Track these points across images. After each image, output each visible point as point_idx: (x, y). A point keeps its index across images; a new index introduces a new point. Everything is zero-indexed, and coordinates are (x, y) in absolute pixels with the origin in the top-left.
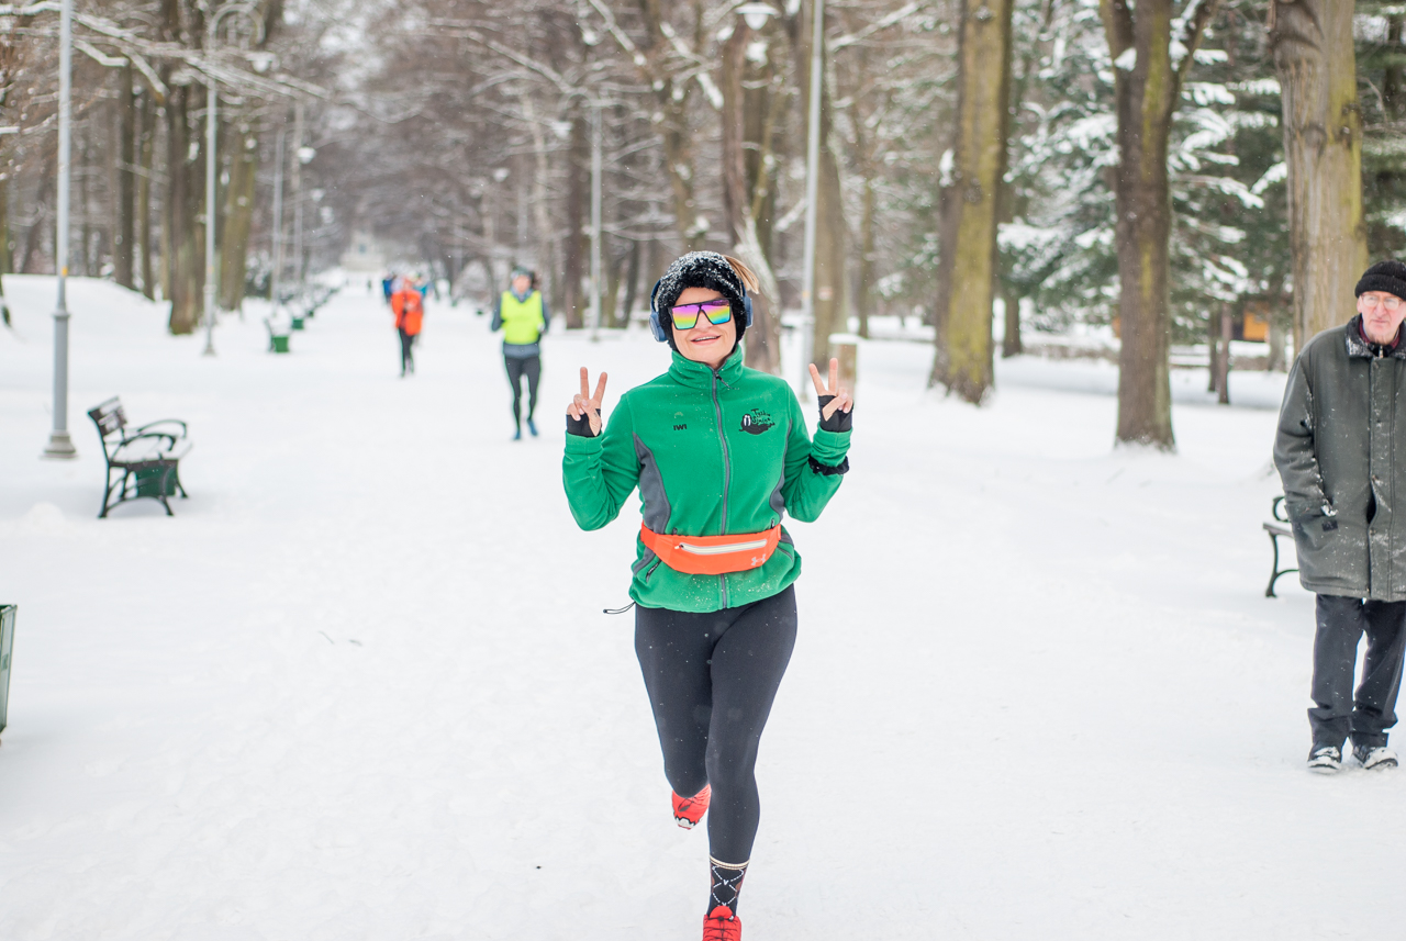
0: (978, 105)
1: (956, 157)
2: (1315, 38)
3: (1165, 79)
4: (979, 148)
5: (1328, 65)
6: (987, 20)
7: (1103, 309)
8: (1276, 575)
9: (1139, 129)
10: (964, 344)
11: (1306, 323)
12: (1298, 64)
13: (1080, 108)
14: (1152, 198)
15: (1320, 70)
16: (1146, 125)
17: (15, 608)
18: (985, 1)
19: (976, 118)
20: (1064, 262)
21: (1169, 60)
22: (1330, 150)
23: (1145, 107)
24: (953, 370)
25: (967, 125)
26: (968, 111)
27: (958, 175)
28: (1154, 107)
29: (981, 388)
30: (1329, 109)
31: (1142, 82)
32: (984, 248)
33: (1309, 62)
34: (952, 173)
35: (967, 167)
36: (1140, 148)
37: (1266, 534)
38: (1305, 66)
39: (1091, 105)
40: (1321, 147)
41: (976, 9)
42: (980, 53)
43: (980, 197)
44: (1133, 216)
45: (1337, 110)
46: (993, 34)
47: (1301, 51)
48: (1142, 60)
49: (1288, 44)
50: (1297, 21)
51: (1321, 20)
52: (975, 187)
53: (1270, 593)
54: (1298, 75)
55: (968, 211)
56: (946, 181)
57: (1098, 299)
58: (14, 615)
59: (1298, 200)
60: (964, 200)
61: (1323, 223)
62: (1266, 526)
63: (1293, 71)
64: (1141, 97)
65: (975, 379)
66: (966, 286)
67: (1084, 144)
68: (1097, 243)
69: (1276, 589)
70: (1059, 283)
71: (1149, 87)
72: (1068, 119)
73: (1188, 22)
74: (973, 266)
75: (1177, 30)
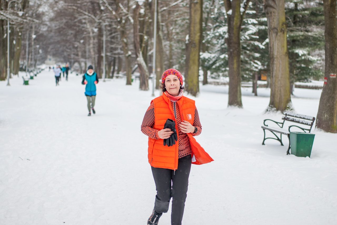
0: (195, 24)
1: (189, 36)
2: (275, 6)
3: (239, 17)
4: (195, 34)
5: (278, 13)
6: (197, 3)
7: (227, 73)
8: (265, 139)
9: (233, 29)
10: (192, 82)
11: (274, 76)
12: (271, 13)
13: (221, 25)
14: (236, 46)
15: (276, 14)
16: (235, 28)
19: (194, 27)
20: (217, 62)
21: (240, 12)
22: (279, 34)
23: (234, 24)
24: (189, 88)
25: (192, 28)
26: (192, 25)
27: (190, 41)
28: (236, 24)
29: (196, 92)
30: (279, 24)
31: (233, 17)
32: (197, 58)
33: (274, 12)
34: (189, 40)
35: (192, 39)
36: (233, 34)
37: (262, 129)
38: (273, 14)
39: (223, 24)
40: (277, 33)
42: (195, 11)
43: (195, 46)
44: (231, 50)
45: (281, 24)
46: (198, 6)
47: (272, 10)
48: (233, 12)
49: (268, 8)
50: (271, 2)
51: (277, 2)
52: (194, 44)
53: (263, 144)
54: (271, 16)
55: (192, 49)
56: (187, 42)
57: (225, 71)
59: (271, 46)
60: (192, 47)
61: (277, 52)
62: (262, 127)
63: (270, 15)
64: (233, 21)
65: (195, 90)
66: (192, 67)
67: (222, 33)
68: (225, 57)
69: (265, 143)
70: (216, 67)
71: (235, 19)
72: (218, 27)
73: (245, 3)
74: (194, 63)
75: (242, 5)
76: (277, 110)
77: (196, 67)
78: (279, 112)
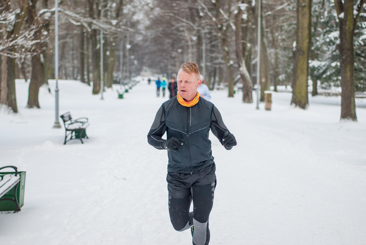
0: (303, 29)
1: (297, 43)
3: (352, 20)
4: (303, 40)
6: (305, 6)
7: (339, 83)
9: (345, 34)
10: (300, 93)
13: (331, 29)
14: (349, 53)
16: (347, 33)
17: (25, 172)
18: (304, 2)
19: (302, 33)
20: (328, 70)
21: (353, 15)
23: (347, 28)
24: (297, 100)
25: (300, 34)
26: (300, 31)
27: (298, 48)
28: (349, 28)
29: (305, 104)
31: (346, 21)
32: (305, 67)
34: (296, 47)
35: (300, 45)
36: (346, 39)
39: (335, 29)
41: (302, 3)
42: (303, 15)
43: (304, 53)
44: (344, 57)
46: (306, 10)
48: (346, 16)
52: (303, 51)
55: (301, 57)
56: (294, 49)
57: (337, 80)
58: (25, 174)
60: (299, 54)
64: (346, 25)
65: (303, 102)
66: (300, 77)
67: (333, 39)
68: (336, 65)
70: (327, 76)
71: (348, 23)
72: (328, 32)
73: (358, 5)
74: (302, 72)
75: (355, 7)
77: (304, 77)
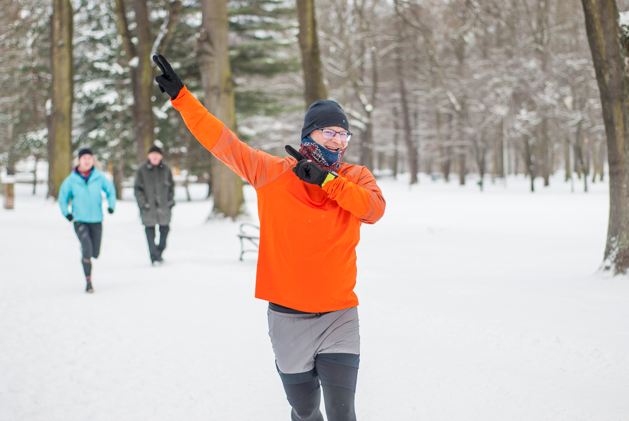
0: (61, 81)
1: (53, 102)
2: (213, 53)
4: (62, 98)
5: (220, 64)
6: (62, 46)
8: (243, 252)
9: (141, 89)
14: (147, 117)
15: (217, 66)
16: (144, 88)
18: (61, 38)
19: (60, 86)
22: (222, 96)
23: (143, 81)
25: (56, 89)
26: (56, 83)
27: (54, 110)
28: (146, 81)
30: (221, 80)
31: (141, 71)
33: (212, 62)
34: (51, 109)
35: (58, 106)
36: (142, 97)
40: (218, 95)
41: (57, 42)
42: (60, 59)
43: (64, 119)
44: (140, 124)
45: (224, 81)
46: (65, 51)
47: (209, 58)
48: (140, 62)
49: (203, 56)
50: (207, 47)
51: (216, 46)
52: (62, 115)
53: (241, 259)
55: (59, 124)
56: (49, 113)
60: (57, 120)
64: (141, 77)
69: (243, 258)
71: (144, 73)
72: (109, 87)
74: (63, 148)
76: (226, 215)
78: (229, 219)
